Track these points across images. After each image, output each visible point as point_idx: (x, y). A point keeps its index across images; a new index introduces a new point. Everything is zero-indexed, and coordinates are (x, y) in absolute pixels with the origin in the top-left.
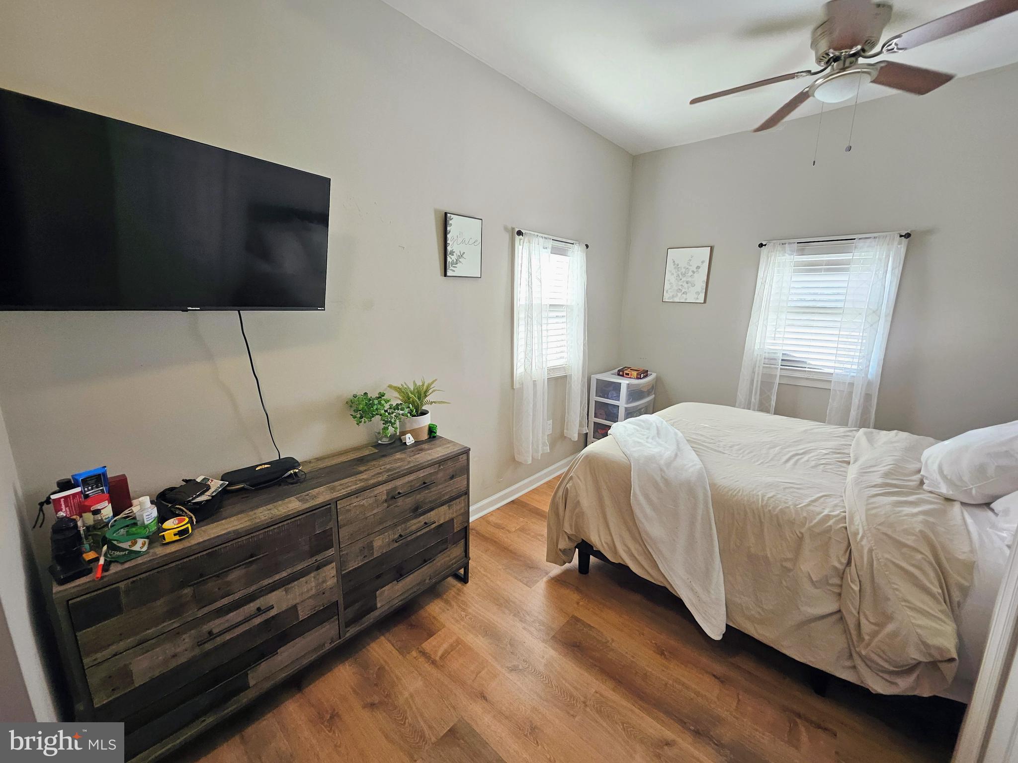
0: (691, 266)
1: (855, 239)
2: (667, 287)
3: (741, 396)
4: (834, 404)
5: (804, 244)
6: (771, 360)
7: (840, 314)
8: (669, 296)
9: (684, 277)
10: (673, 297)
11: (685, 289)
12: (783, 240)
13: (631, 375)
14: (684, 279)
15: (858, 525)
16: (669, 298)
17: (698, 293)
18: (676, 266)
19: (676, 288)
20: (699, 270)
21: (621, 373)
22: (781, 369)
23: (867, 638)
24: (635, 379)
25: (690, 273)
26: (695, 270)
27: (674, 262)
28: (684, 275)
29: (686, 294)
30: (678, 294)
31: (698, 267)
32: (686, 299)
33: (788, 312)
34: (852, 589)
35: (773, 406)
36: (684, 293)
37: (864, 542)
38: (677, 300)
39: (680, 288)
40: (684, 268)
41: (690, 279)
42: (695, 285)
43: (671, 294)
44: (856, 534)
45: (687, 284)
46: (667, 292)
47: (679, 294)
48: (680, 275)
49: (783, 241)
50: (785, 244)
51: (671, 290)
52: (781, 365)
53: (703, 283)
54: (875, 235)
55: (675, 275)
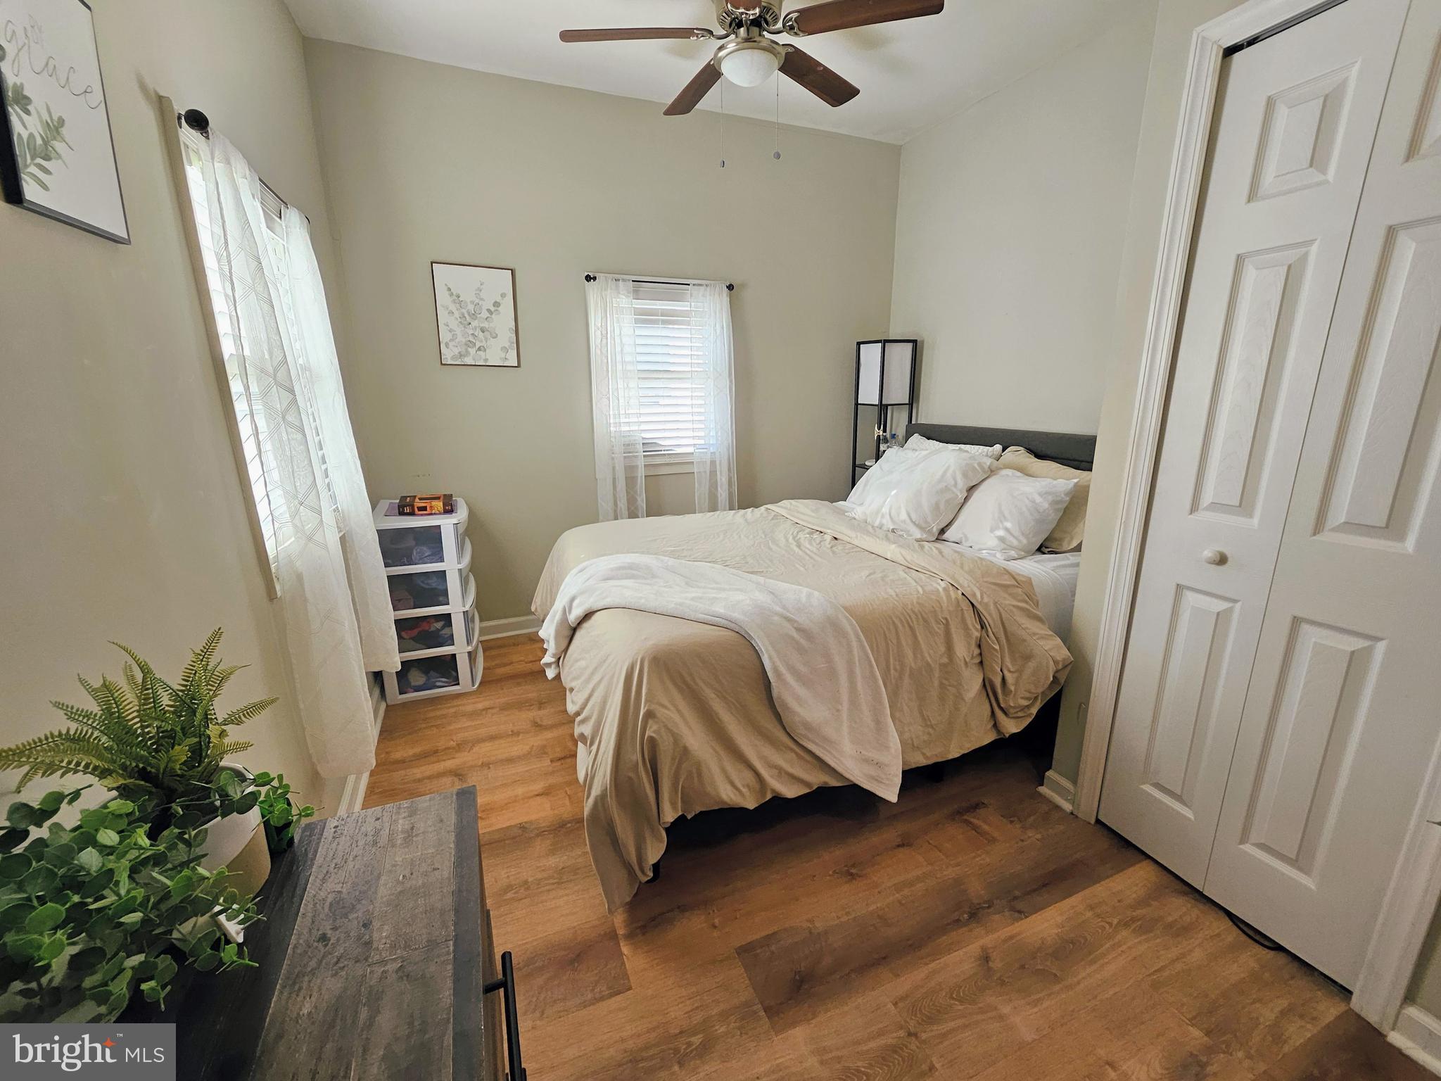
0: (482, 299)
1: (689, 285)
2: (445, 336)
3: (605, 505)
4: (701, 492)
5: (639, 284)
6: (629, 447)
7: (688, 378)
8: (453, 354)
9: (475, 320)
10: (461, 355)
11: (482, 341)
12: (617, 274)
13: (431, 510)
14: (475, 323)
15: (969, 586)
16: (452, 358)
17: (505, 350)
18: (455, 297)
19: (464, 340)
20: (499, 309)
21: (407, 510)
22: (644, 456)
23: (1012, 688)
24: (440, 514)
25: (485, 314)
26: (493, 309)
27: (449, 289)
28: (474, 316)
29: (485, 350)
30: (469, 349)
31: (496, 304)
32: (486, 360)
33: (639, 378)
34: (994, 648)
35: (642, 507)
36: (479, 349)
37: (986, 600)
38: (469, 361)
39: (471, 339)
40: (472, 302)
41: (486, 325)
42: (497, 335)
43: (456, 351)
44: (974, 595)
45: (483, 332)
46: (447, 345)
47: (472, 351)
48: (466, 315)
49: (617, 276)
50: (619, 280)
51: (453, 343)
52: (644, 452)
53: (511, 333)
54: (708, 282)
55: (457, 314)
